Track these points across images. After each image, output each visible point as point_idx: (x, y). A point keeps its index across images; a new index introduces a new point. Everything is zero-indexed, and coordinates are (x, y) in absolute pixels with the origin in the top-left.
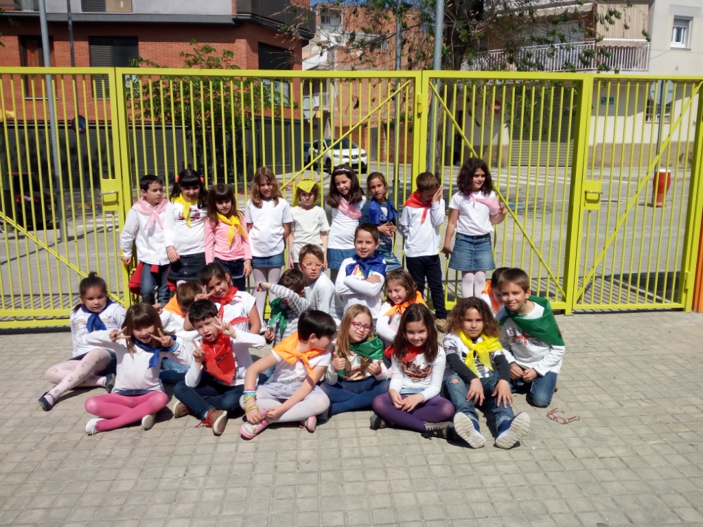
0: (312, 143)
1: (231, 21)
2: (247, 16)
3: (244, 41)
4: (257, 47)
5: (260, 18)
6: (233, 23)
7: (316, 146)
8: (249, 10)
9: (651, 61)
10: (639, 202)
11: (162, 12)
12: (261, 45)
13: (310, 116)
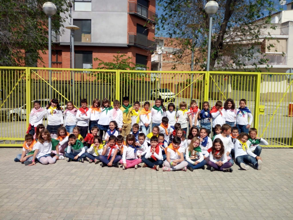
0: (153, 90)
1: (126, 46)
2: (133, 44)
3: (131, 53)
4: (135, 55)
5: (137, 45)
6: (127, 46)
7: (155, 91)
8: (134, 42)
9: (288, 61)
10: (283, 115)
11: (102, 42)
12: (137, 54)
13: (153, 80)
